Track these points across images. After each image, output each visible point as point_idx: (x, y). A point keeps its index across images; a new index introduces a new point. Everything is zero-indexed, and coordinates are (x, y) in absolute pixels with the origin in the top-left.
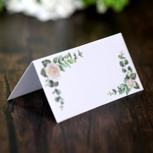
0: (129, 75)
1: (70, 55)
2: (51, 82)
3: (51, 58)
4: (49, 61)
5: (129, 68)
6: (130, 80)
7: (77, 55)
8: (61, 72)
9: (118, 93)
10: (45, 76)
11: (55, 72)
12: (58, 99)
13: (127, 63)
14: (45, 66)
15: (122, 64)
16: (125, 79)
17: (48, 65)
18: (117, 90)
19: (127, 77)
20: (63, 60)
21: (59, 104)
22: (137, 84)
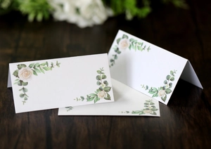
0: (103, 88)
1: (47, 64)
2: (21, 81)
3: (28, 63)
4: (25, 66)
5: (105, 83)
6: (103, 92)
7: (55, 64)
8: (33, 76)
9: (85, 100)
10: (17, 76)
11: (27, 75)
12: (22, 96)
13: (104, 77)
14: (19, 69)
15: (98, 78)
16: (98, 90)
17: (23, 68)
18: (86, 97)
19: (101, 89)
20: (39, 66)
21: (23, 99)
22: (108, 95)
